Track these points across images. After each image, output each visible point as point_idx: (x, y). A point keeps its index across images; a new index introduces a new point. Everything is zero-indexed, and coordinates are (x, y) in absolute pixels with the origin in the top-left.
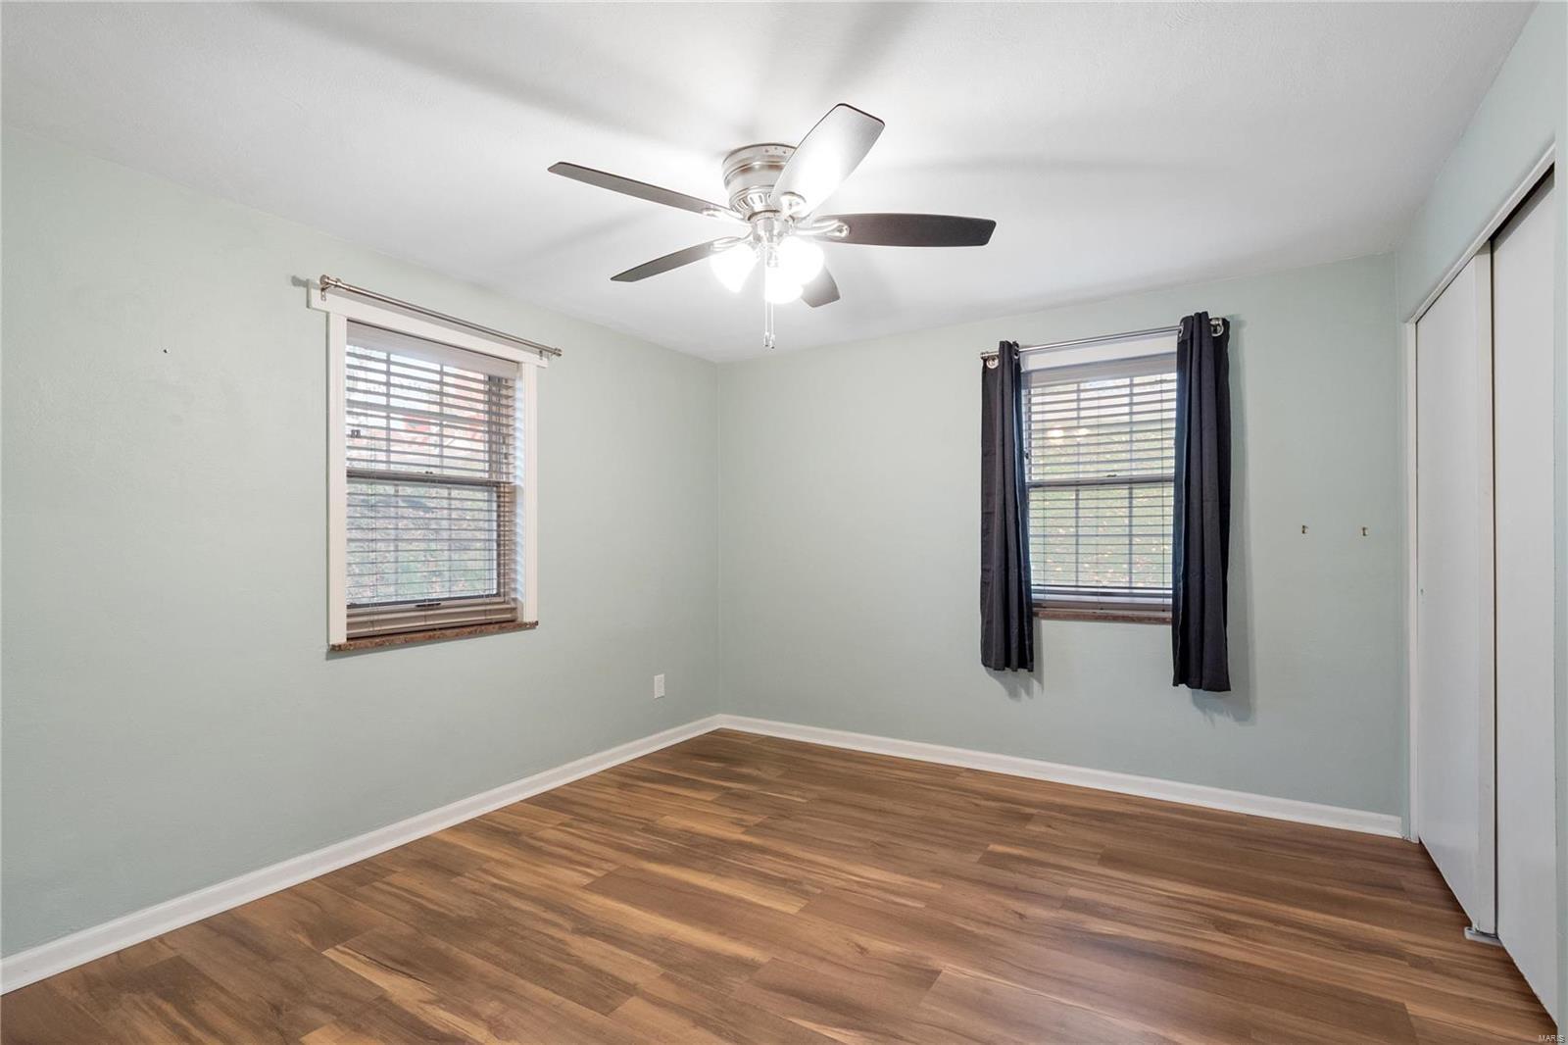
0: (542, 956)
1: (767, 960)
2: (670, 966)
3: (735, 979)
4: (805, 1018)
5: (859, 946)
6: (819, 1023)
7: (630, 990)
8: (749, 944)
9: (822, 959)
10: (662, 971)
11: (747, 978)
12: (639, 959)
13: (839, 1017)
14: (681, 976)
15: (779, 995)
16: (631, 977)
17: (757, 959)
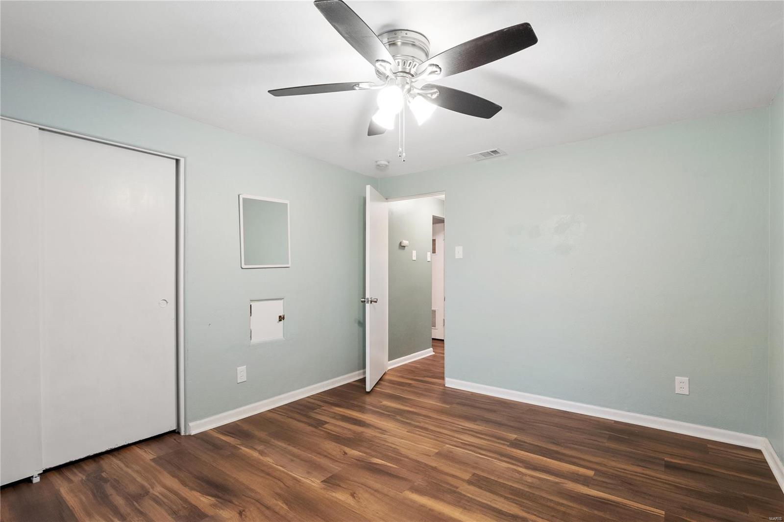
0: (531, 504)
1: (405, 492)
2: (455, 492)
3: (421, 483)
4: (391, 467)
5: (354, 497)
6: (386, 465)
7: (469, 482)
8: (414, 502)
9: (376, 491)
10: (458, 490)
11: (415, 484)
12: (474, 497)
13: (378, 467)
14: (448, 487)
15: (401, 476)
16: (472, 488)
17: (411, 493)
